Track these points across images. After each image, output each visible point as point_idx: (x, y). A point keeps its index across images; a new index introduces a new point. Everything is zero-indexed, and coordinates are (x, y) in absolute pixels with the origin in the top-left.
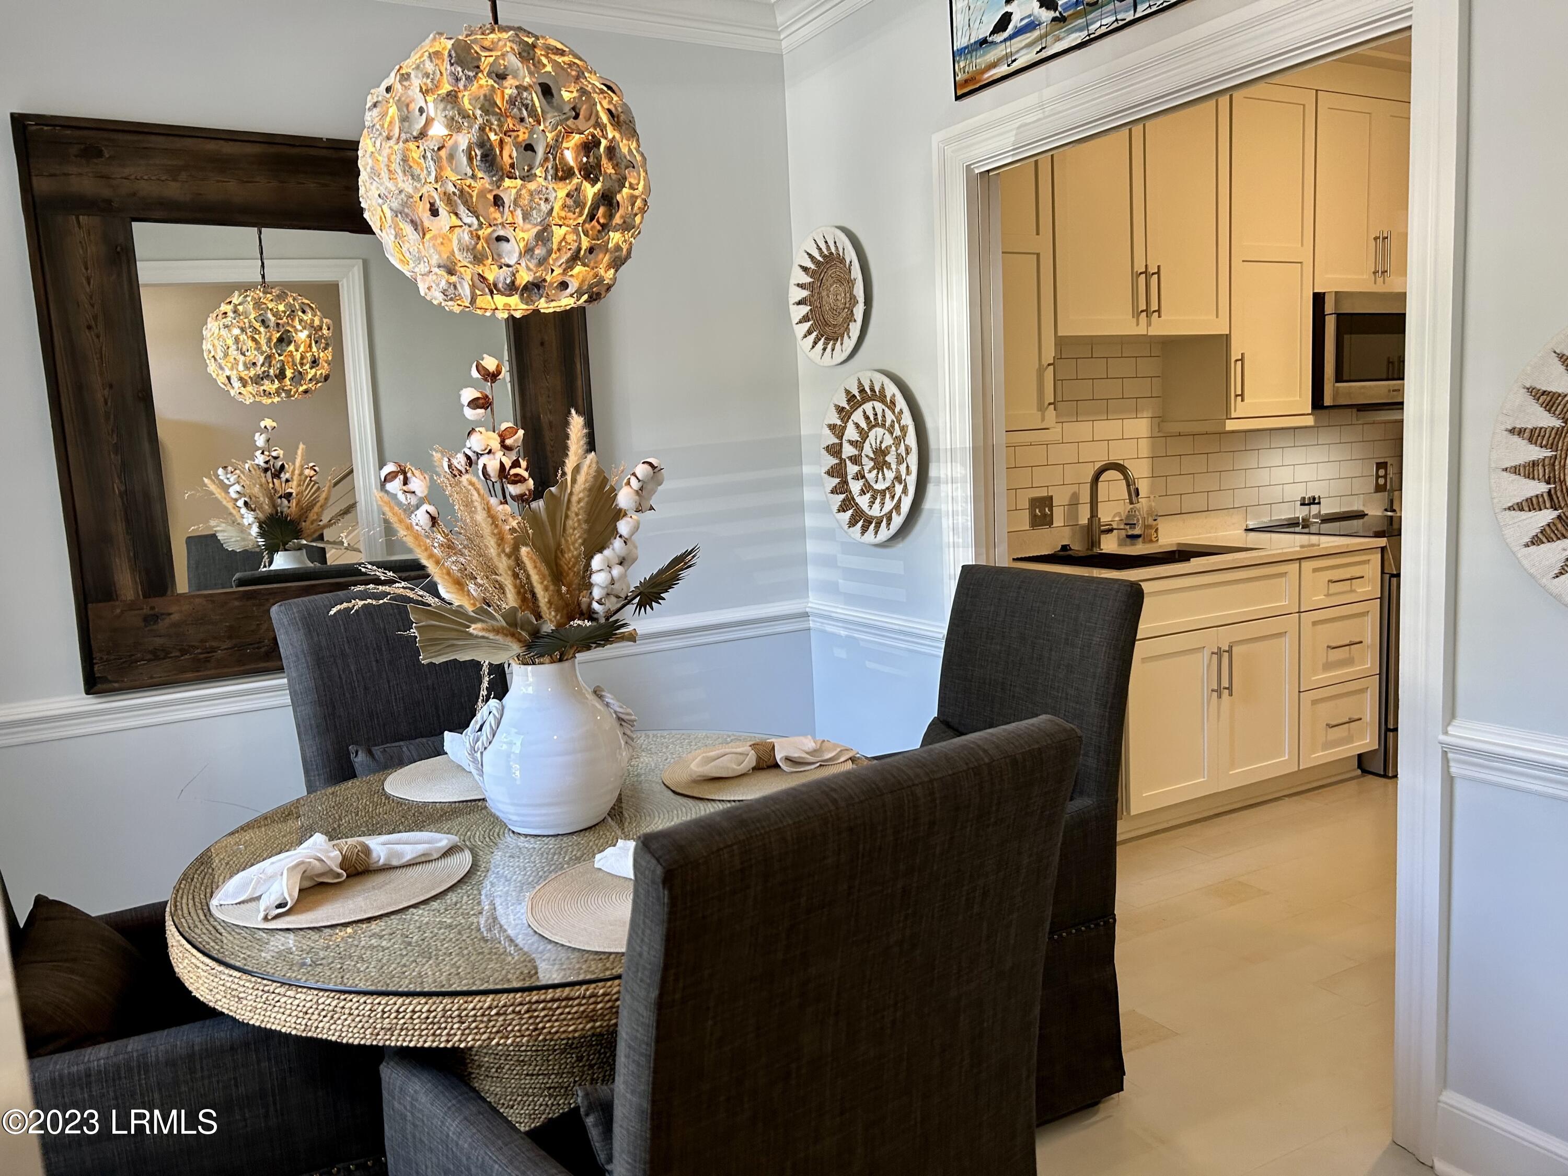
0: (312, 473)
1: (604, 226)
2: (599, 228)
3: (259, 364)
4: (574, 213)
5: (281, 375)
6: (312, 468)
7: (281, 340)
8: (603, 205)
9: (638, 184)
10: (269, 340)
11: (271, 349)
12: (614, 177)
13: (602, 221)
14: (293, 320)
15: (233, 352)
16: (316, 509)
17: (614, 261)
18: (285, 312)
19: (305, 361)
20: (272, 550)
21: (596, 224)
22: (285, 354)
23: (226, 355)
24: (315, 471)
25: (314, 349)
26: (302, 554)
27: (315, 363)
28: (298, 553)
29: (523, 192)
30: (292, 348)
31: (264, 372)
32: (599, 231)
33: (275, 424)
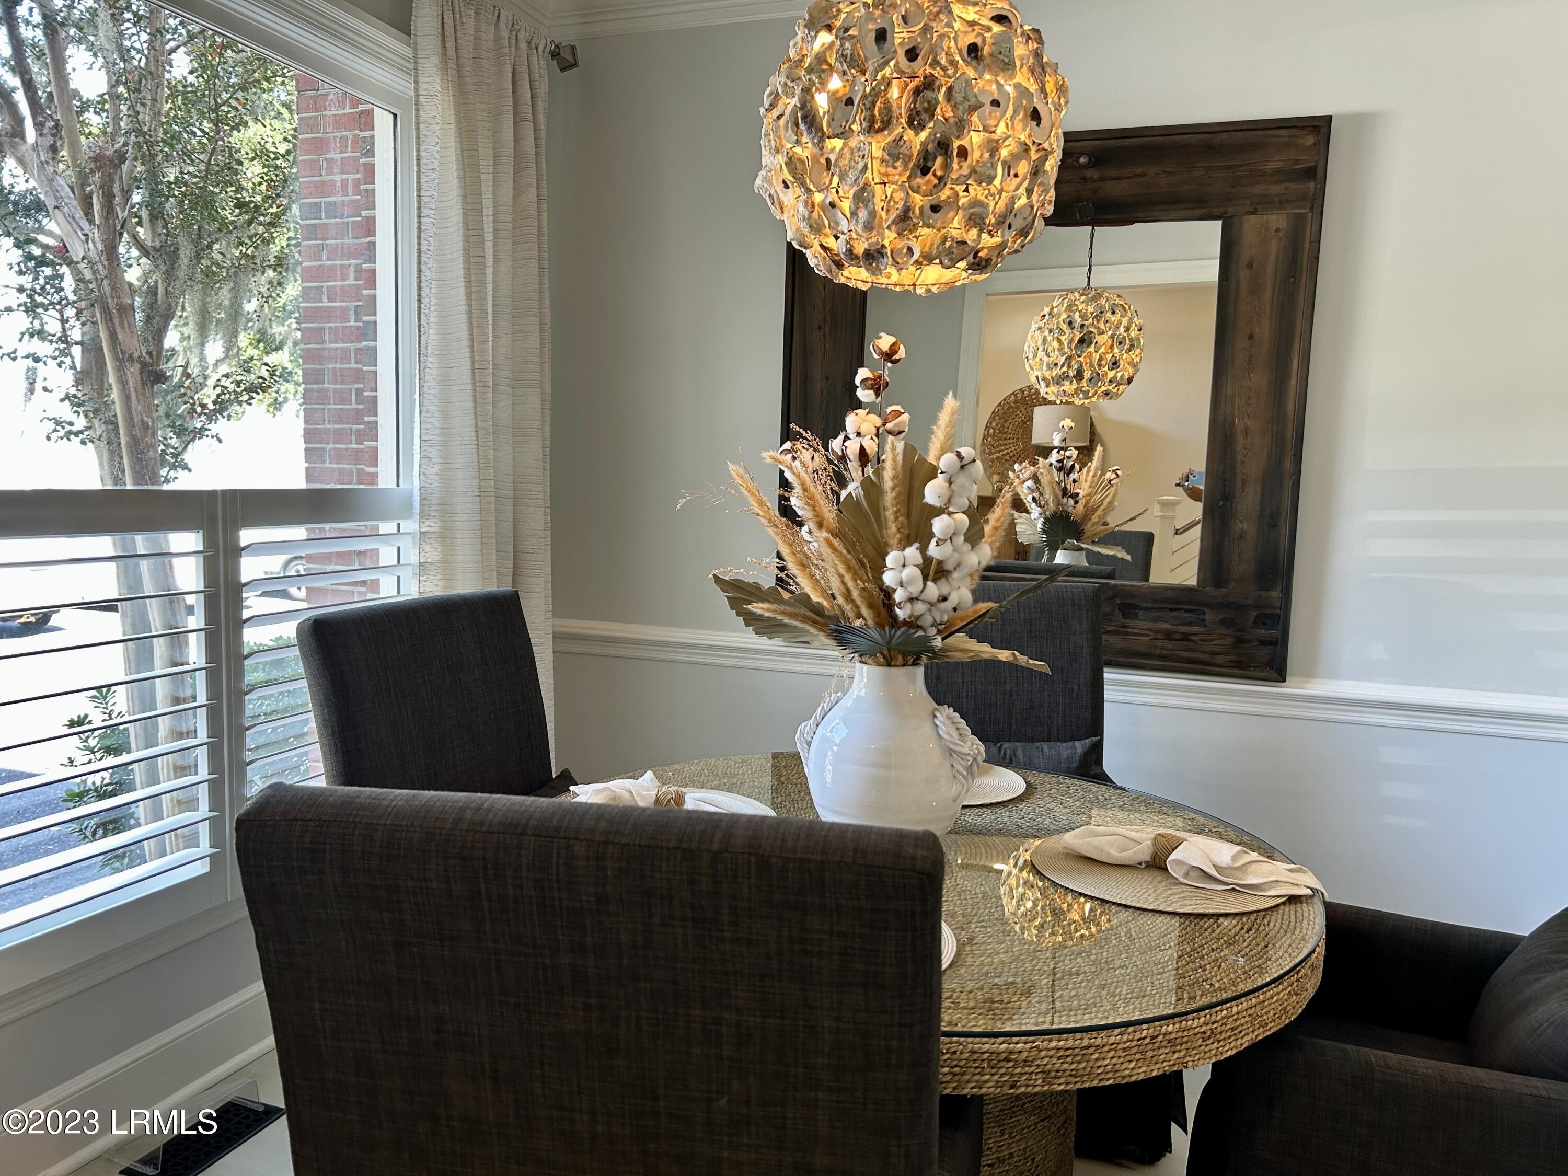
0: (1114, 476)
1: (940, 179)
2: (936, 181)
3: (1060, 365)
4: (895, 168)
5: (1079, 375)
6: (1114, 471)
7: (1082, 341)
8: (941, 155)
9: (996, 126)
10: (1071, 341)
11: (1071, 350)
12: (952, 121)
13: (939, 173)
14: (1098, 321)
15: (1041, 354)
16: (1099, 512)
17: (970, 218)
18: (1092, 313)
19: (1103, 362)
20: (1054, 549)
21: (933, 177)
22: (1084, 355)
23: (1035, 356)
24: (1117, 474)
25: (1116, 350)
26: (1081, 555)
27: (1115, 364)
28: (1077, 553)
29: (846, 150)
30: (1092, 349)
31: (1064, 372)
32: (935, 186)
33: (1073, 425)
